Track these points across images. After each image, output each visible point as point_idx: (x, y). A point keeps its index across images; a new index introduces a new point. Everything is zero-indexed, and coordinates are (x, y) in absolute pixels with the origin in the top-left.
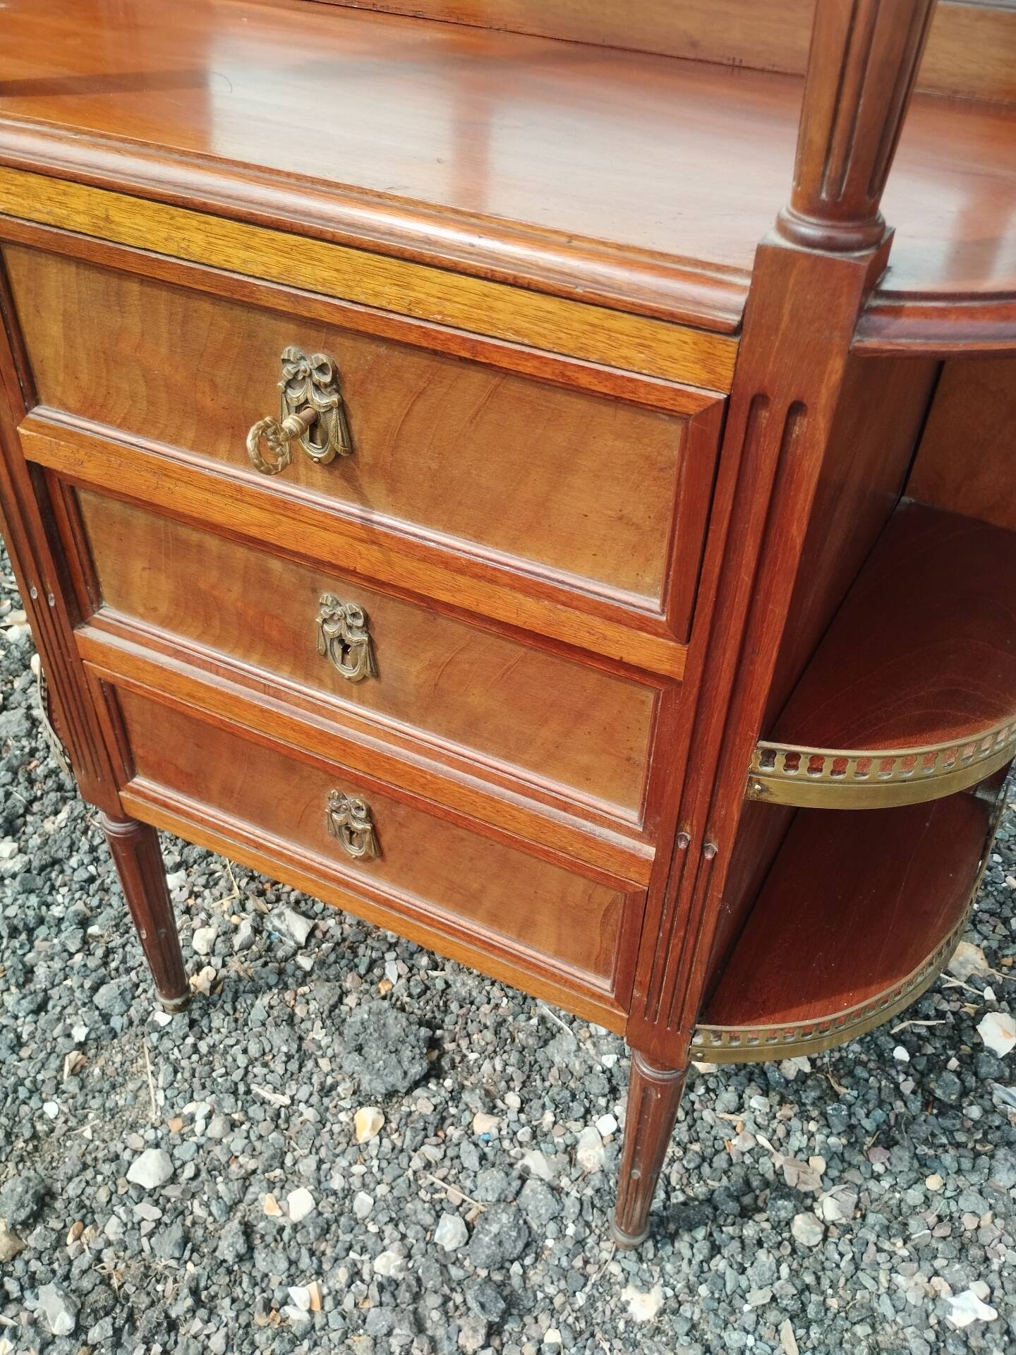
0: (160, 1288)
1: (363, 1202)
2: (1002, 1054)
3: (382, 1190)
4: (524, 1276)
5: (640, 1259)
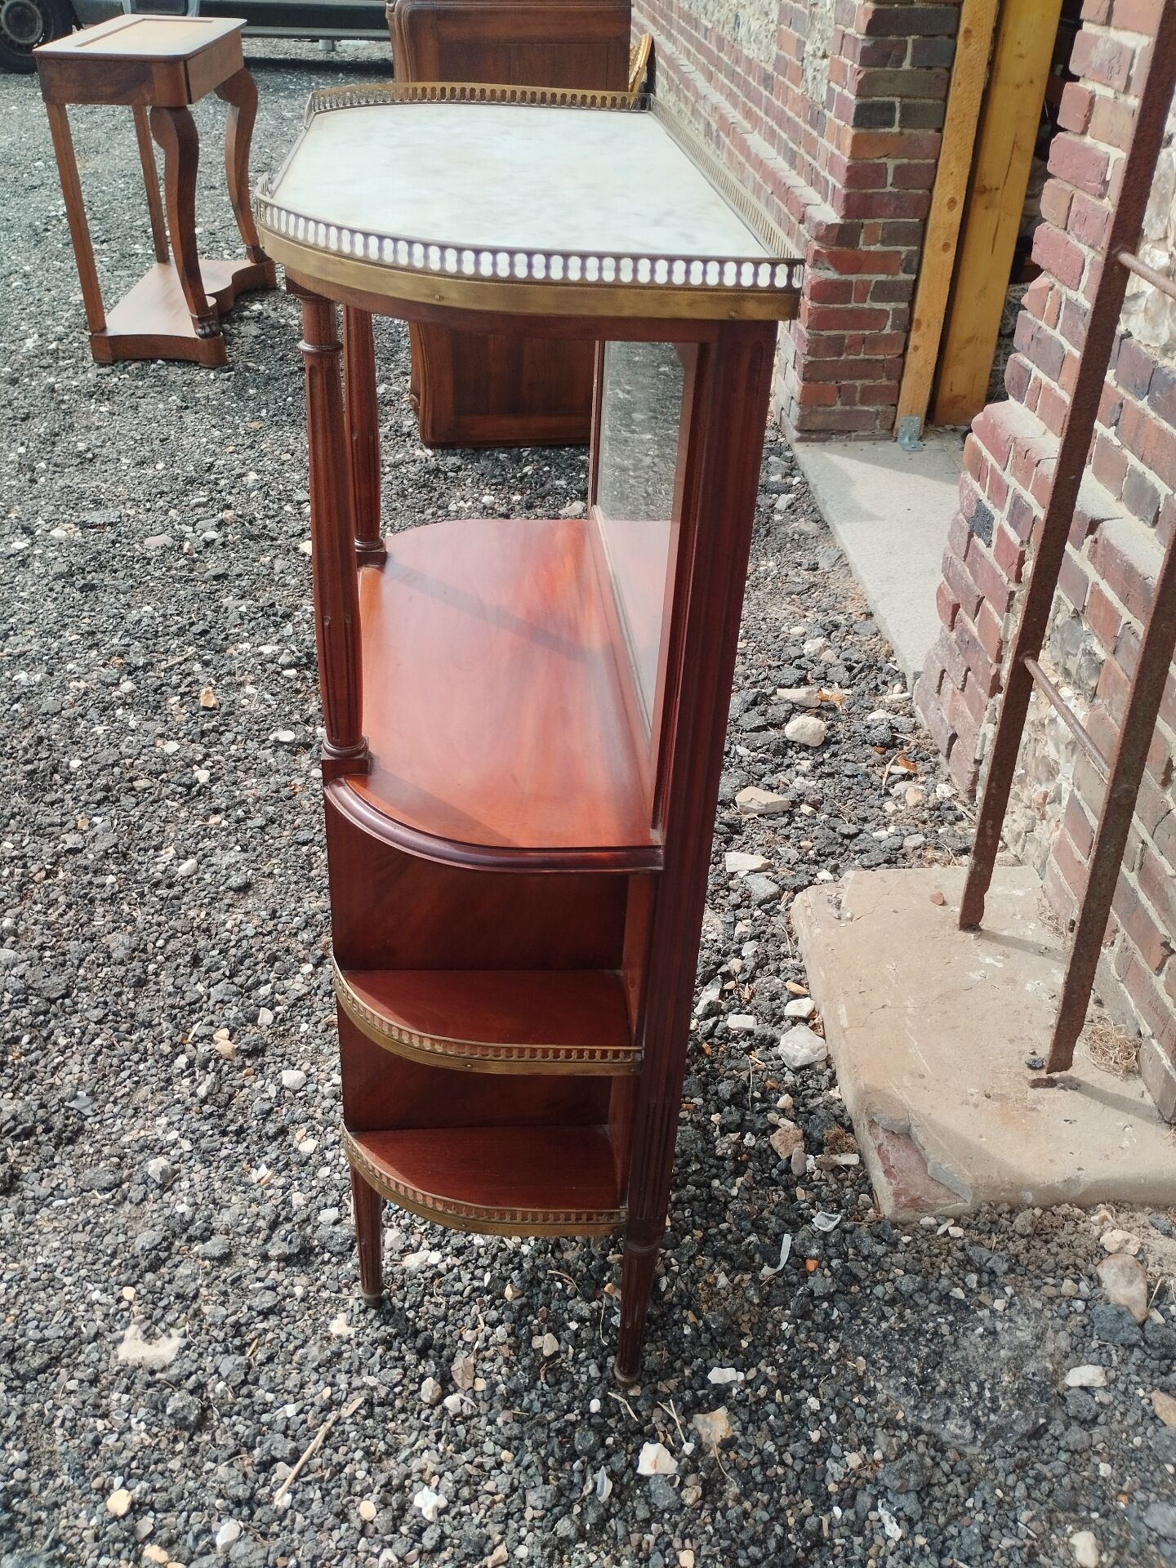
2: (639, 1471)
4: (324, 1263)
5: (364, 1312)
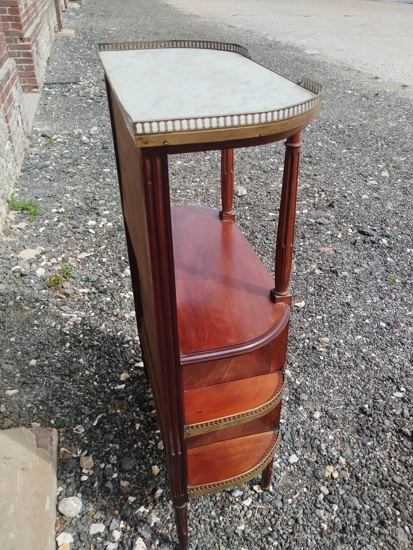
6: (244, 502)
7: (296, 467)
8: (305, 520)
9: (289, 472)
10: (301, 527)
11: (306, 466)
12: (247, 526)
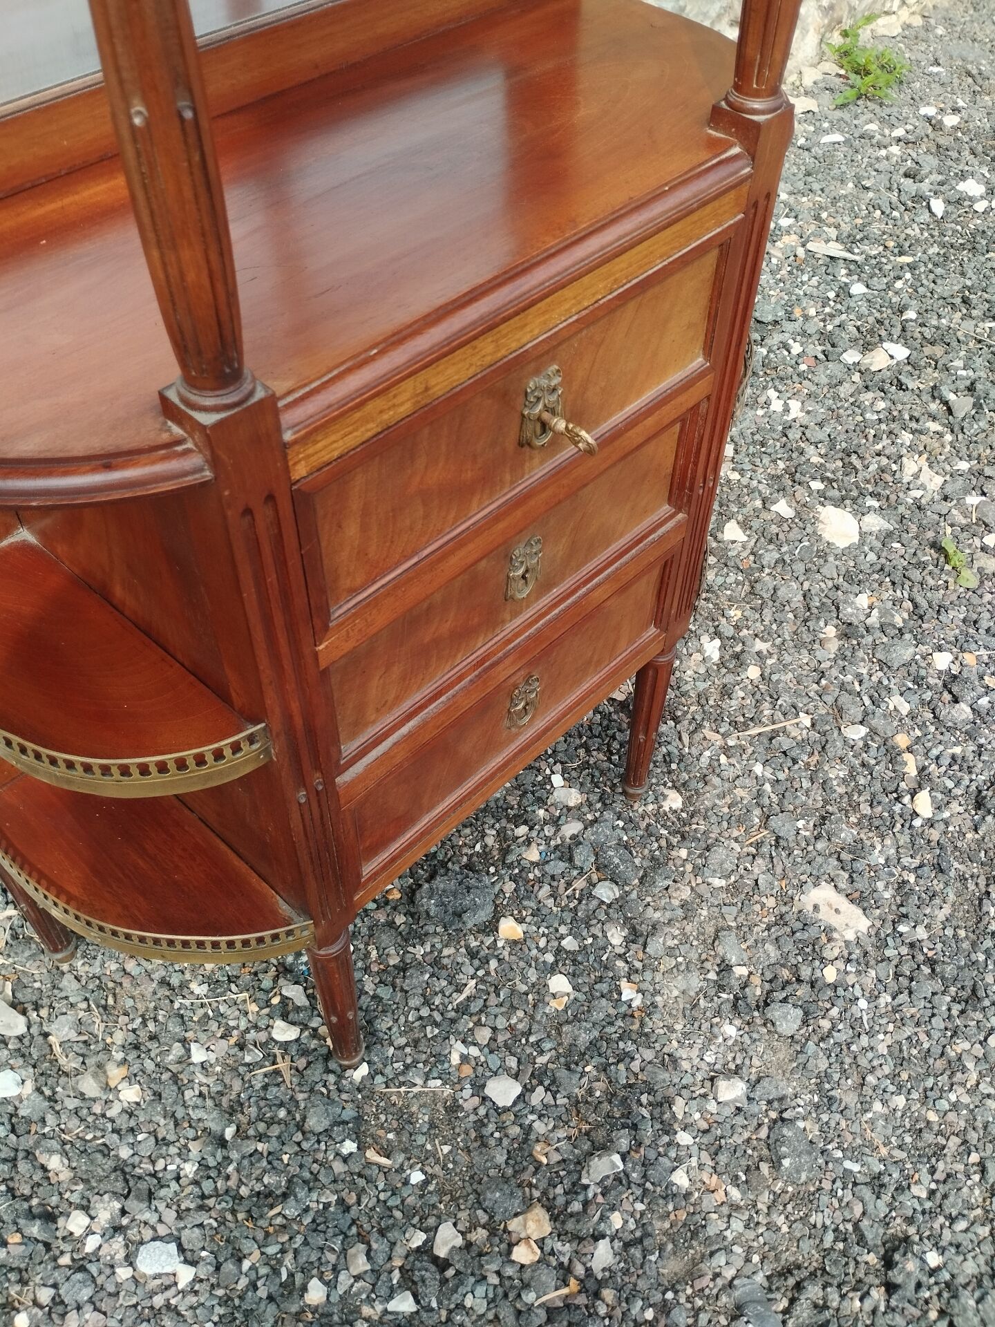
0: (598, 1094)
1: (569, 943)
3: (563, 930)
6: (279, 1023)
7: (482, 1111)
8: (307, 1220)
9: (455, 1100)
10: (279, 1220)
11: (505, 1142)
12: (218, 1069)
